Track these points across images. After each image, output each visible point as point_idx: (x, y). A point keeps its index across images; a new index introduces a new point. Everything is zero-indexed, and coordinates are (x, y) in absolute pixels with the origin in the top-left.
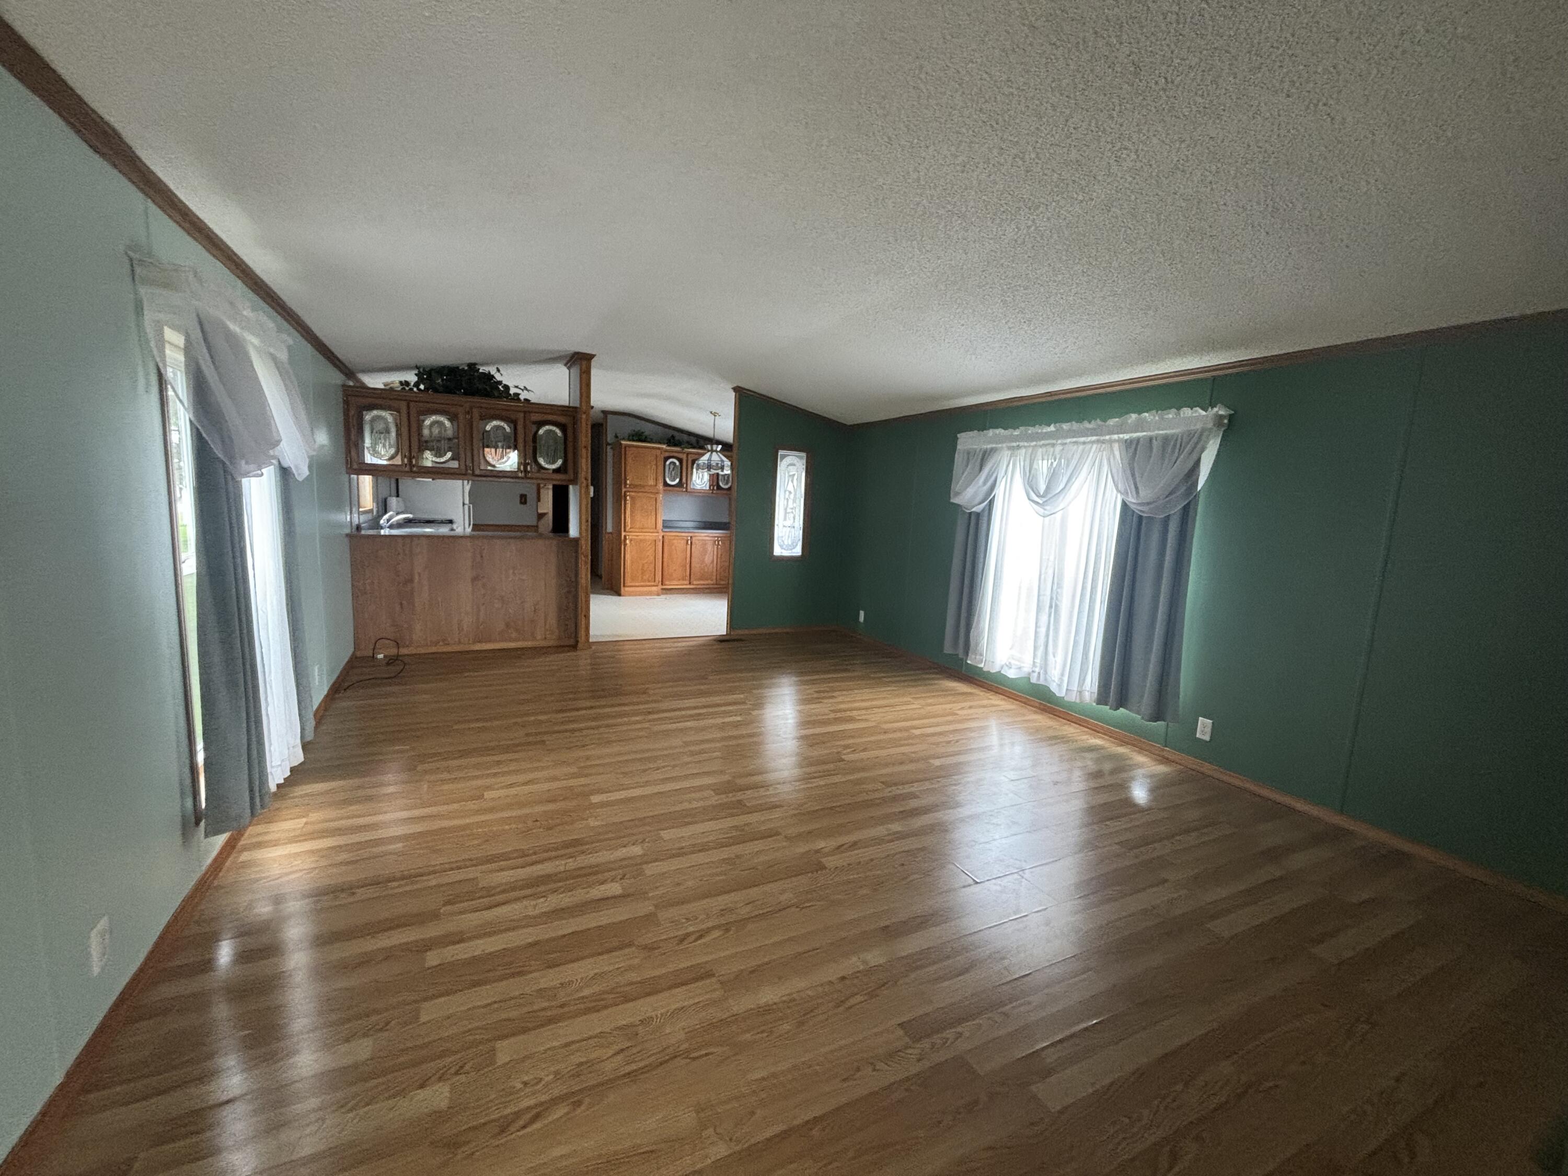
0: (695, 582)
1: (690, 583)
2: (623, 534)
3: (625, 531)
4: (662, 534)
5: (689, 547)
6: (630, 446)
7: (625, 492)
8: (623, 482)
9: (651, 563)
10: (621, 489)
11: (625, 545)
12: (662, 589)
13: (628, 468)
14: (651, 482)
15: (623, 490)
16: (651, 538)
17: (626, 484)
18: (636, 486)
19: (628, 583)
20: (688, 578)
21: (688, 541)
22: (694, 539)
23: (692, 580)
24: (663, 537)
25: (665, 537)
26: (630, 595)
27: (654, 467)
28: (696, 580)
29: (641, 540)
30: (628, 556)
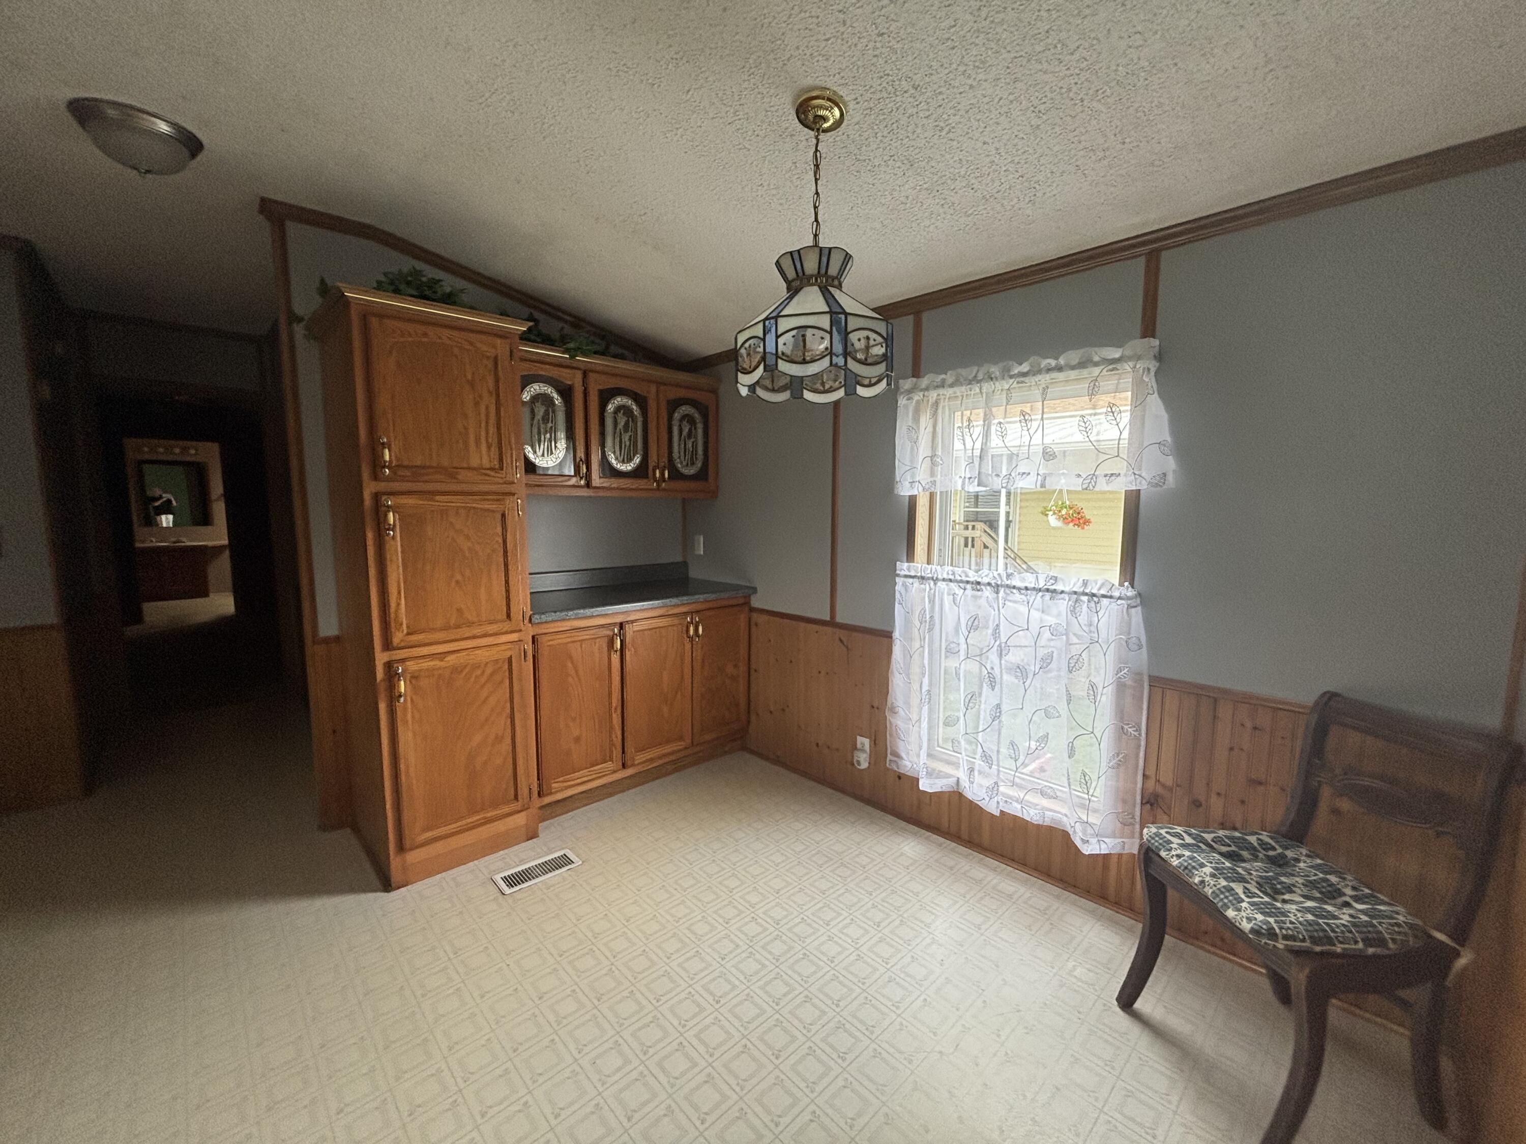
0: (640, 758)
1: (624, 766)
2: (381, 658)
3: (387, 646)
4: (531, 631)
5: (616, 658)
6: (384, 314)
7: (377, 497)
8: (365, 454)
9: (499, 739)
10: (359, 487)
11: (393, 697)
12: (542, 808)
13: (383, 401)
14: (482, 457)
15: (369, 489)
16: (493, 654)
17: (377, 465)
18: (417, 472)
19: (416, 832)
20: (617, 752)
21: (611, 642)
22: (629, 629)
23: (630, 749)
24: (534, 639)
25: (543, 640)
26: (430, 873)
27: (488, 401)
28: (642, 750)
29: (456, 670)
30: (406, 736)
